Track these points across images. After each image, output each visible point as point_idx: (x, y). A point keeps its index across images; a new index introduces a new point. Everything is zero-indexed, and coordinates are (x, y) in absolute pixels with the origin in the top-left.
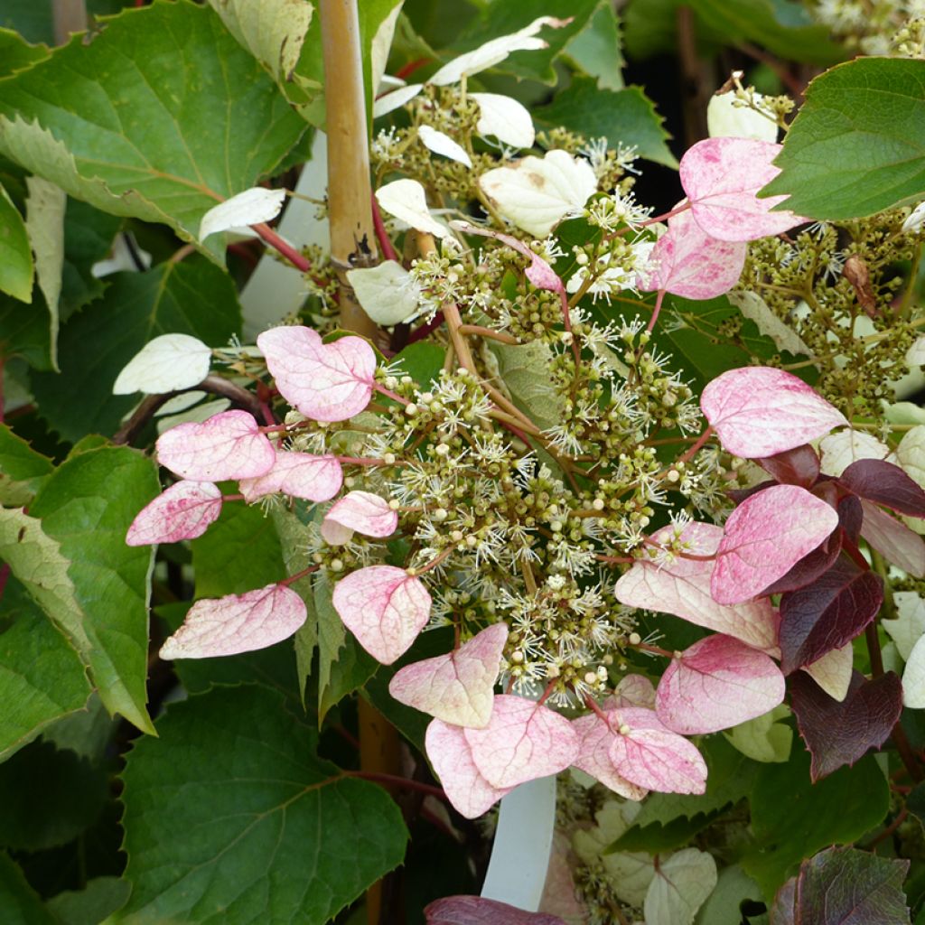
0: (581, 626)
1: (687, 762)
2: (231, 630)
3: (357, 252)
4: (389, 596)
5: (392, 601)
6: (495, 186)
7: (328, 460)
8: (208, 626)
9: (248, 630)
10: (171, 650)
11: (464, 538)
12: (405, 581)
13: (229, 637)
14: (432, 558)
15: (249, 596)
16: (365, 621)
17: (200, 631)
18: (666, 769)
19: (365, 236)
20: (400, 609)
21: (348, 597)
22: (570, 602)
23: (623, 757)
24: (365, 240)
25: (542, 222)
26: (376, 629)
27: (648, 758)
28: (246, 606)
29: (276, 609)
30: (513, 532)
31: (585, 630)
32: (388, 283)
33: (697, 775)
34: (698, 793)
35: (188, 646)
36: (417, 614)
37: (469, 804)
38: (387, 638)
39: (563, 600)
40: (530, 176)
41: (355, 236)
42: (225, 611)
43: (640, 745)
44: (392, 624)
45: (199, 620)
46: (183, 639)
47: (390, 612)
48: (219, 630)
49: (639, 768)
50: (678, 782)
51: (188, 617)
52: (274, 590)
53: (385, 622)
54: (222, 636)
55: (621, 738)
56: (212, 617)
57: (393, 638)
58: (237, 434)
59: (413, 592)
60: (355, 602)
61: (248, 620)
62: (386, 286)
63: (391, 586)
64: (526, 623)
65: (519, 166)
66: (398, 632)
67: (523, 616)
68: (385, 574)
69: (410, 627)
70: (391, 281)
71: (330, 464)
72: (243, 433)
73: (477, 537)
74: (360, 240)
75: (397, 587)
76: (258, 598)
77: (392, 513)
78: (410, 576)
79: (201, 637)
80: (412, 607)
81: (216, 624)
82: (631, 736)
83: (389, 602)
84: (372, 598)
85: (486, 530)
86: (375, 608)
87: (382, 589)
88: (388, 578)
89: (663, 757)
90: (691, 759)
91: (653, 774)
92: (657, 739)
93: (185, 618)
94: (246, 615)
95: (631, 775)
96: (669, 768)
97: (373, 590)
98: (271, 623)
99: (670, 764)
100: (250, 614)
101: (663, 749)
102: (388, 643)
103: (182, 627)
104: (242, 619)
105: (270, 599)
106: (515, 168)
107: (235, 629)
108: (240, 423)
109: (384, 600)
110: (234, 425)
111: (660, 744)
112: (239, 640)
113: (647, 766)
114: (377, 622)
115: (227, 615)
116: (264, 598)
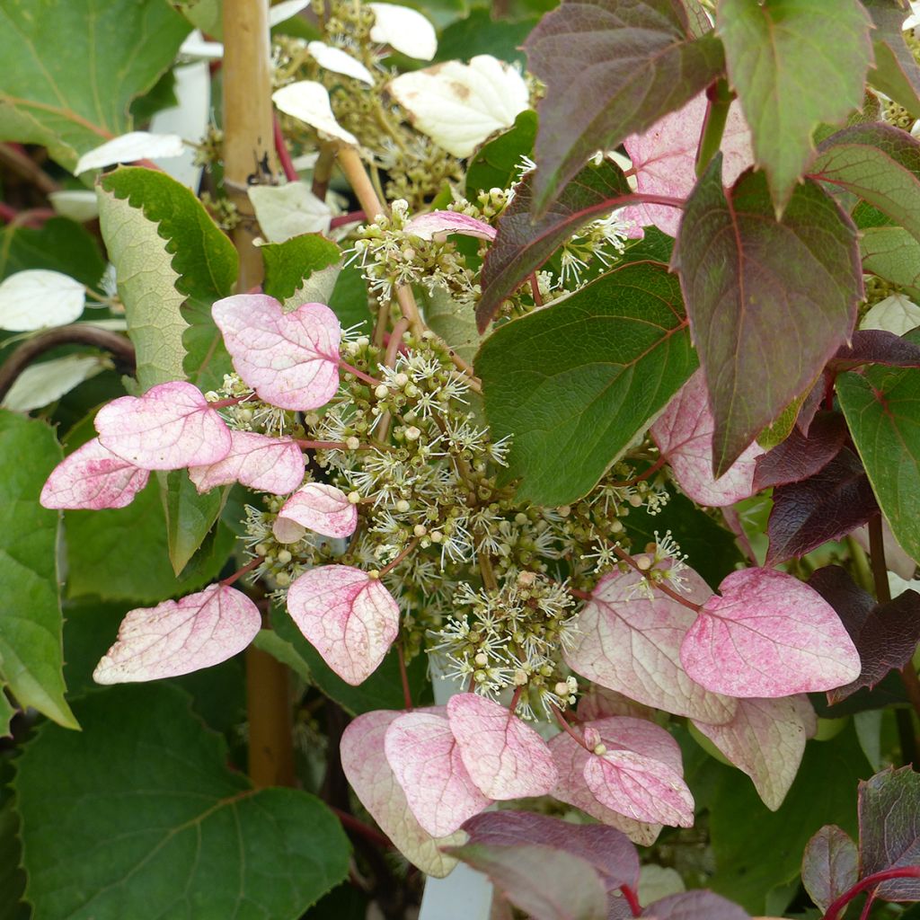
0: (548, 629)
1: (671, 791)
2: (177, 643)
3: (257, 173)
4: (351, 603)
5: (354, 610)
6: (412, 95)
7: (287, 444)
8: (148, 641)
9: (195, 642)
10: (109, 672)
11: (428, 533)
12: (367, 586)
13: (176, 652)
14: (392, 556)
15: (188, 600)
16: (328, 633)
17: (139, 647)
18: (649, 797)
19: (266, 154)
20: (365, 620)
21: (304, 604)
22: (540, 602)
23: (600, 781)
24: (266, 159)
25: (465, 140)
26: (340, 643)
27: (628, 784)
28: (188, 614)
29: (224, 614)
30: (475, 520)
31: (552, 634)
32: (294, 207)
33: (683, 804)
34: (687, 826)
35: (129, 666)
36: (385, 626)
37: (435, 822)
38: (353, 654)
39: (532, 599)
40: (453, 85)
41: (255, 153)
42: (165, 621)
43: (617, 768)
44: (358, 638)
45: (135, 633)
46: (120, 658)
47: (354, 623)
48: (162, 645)
49: (618, 795)
50: (663, 812)
51: (121, 631)
52: (217, 592)
53: (349, 635)
54: (168, 653)
55: (596, 759)
56: (149, 630)
57: (360, 654)
58: (184, 411)
59: (378, 599)
60: (314, 610)
61: (194, 630)
62: (292, 210)
63: (351, 592)
64: (489, 623)
65: (438, 71)
66: (366, 648)
67: (486, 615)
68: (343, 576)
69: (378, 641)
70: (299, 206)
71: (289, 450)
72: (191, 410)
73: (442, 532)
74: (261, 158)
75: (359, 592)
76: (200, 603)
77: (351, 507)
78: (372, 579)
79: (141, 653)
80: (378, 616)
81: (157, 637)
82: (607, 757)
83: (351, 611)
84: (333, 605)
85: (451, 524)
86: (337, 618)
87: (343, 594)
88: (347, 581)
89: (643, 782)
90: (674, 787)
91: (634, 802)
92: (635, 762)
93: (118, 633)
94: (190, 624)
95: (611, 801)
96: (651, 796)
97: (333, 597)
98: (222, 633)
99: (652, 791)
100: (194, 624)
101: (643, 774)
102: (355, 659)
103: (116, 644)
104: (186, 631)
105: (215, 603)
106: (433, 74)
107: (182, 643)
108: (186, 397)
109: (345, 608)
110: (179, 399)
111: (640, 768)
112: (188, 656)
113: (626, 791)
114: (341, 635)
115: (167, 626)
116: (207, 602)
